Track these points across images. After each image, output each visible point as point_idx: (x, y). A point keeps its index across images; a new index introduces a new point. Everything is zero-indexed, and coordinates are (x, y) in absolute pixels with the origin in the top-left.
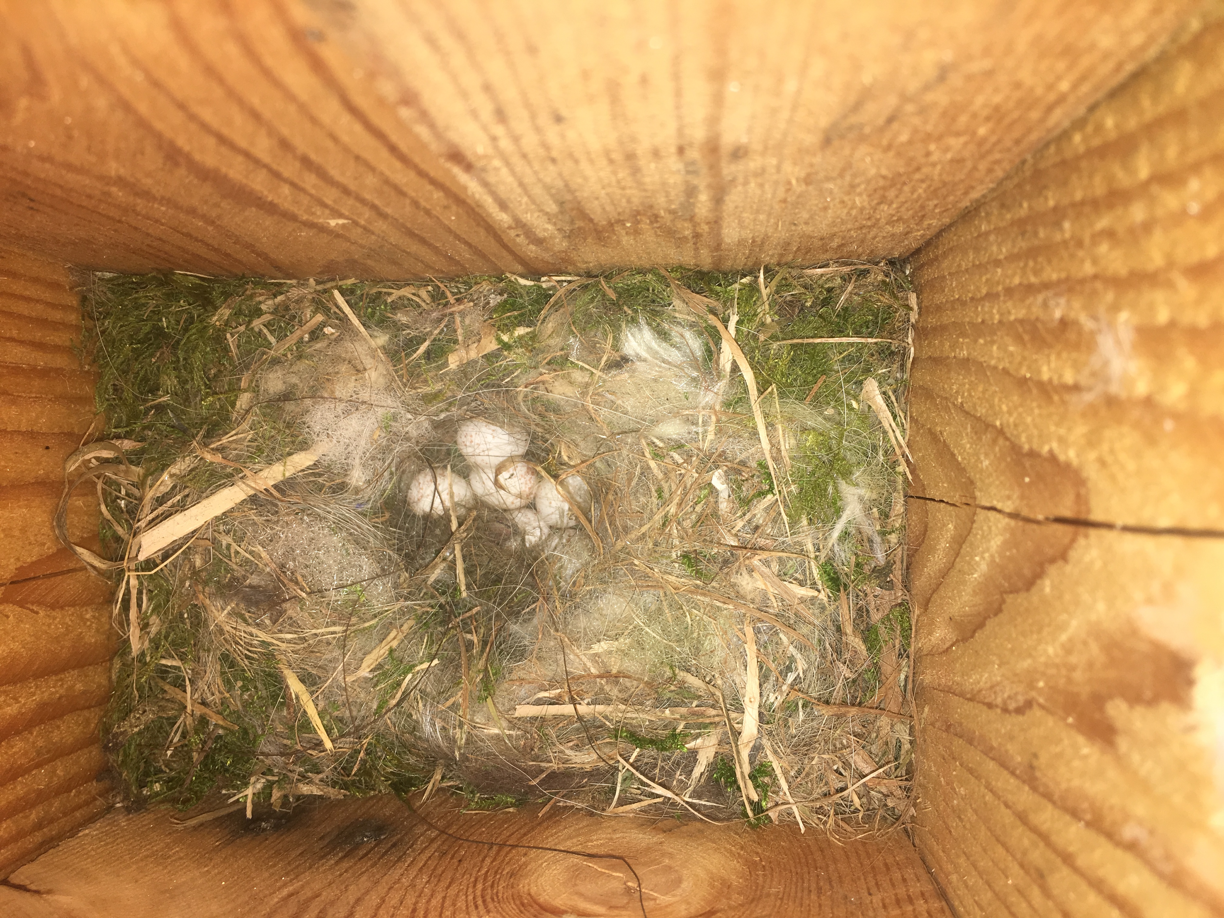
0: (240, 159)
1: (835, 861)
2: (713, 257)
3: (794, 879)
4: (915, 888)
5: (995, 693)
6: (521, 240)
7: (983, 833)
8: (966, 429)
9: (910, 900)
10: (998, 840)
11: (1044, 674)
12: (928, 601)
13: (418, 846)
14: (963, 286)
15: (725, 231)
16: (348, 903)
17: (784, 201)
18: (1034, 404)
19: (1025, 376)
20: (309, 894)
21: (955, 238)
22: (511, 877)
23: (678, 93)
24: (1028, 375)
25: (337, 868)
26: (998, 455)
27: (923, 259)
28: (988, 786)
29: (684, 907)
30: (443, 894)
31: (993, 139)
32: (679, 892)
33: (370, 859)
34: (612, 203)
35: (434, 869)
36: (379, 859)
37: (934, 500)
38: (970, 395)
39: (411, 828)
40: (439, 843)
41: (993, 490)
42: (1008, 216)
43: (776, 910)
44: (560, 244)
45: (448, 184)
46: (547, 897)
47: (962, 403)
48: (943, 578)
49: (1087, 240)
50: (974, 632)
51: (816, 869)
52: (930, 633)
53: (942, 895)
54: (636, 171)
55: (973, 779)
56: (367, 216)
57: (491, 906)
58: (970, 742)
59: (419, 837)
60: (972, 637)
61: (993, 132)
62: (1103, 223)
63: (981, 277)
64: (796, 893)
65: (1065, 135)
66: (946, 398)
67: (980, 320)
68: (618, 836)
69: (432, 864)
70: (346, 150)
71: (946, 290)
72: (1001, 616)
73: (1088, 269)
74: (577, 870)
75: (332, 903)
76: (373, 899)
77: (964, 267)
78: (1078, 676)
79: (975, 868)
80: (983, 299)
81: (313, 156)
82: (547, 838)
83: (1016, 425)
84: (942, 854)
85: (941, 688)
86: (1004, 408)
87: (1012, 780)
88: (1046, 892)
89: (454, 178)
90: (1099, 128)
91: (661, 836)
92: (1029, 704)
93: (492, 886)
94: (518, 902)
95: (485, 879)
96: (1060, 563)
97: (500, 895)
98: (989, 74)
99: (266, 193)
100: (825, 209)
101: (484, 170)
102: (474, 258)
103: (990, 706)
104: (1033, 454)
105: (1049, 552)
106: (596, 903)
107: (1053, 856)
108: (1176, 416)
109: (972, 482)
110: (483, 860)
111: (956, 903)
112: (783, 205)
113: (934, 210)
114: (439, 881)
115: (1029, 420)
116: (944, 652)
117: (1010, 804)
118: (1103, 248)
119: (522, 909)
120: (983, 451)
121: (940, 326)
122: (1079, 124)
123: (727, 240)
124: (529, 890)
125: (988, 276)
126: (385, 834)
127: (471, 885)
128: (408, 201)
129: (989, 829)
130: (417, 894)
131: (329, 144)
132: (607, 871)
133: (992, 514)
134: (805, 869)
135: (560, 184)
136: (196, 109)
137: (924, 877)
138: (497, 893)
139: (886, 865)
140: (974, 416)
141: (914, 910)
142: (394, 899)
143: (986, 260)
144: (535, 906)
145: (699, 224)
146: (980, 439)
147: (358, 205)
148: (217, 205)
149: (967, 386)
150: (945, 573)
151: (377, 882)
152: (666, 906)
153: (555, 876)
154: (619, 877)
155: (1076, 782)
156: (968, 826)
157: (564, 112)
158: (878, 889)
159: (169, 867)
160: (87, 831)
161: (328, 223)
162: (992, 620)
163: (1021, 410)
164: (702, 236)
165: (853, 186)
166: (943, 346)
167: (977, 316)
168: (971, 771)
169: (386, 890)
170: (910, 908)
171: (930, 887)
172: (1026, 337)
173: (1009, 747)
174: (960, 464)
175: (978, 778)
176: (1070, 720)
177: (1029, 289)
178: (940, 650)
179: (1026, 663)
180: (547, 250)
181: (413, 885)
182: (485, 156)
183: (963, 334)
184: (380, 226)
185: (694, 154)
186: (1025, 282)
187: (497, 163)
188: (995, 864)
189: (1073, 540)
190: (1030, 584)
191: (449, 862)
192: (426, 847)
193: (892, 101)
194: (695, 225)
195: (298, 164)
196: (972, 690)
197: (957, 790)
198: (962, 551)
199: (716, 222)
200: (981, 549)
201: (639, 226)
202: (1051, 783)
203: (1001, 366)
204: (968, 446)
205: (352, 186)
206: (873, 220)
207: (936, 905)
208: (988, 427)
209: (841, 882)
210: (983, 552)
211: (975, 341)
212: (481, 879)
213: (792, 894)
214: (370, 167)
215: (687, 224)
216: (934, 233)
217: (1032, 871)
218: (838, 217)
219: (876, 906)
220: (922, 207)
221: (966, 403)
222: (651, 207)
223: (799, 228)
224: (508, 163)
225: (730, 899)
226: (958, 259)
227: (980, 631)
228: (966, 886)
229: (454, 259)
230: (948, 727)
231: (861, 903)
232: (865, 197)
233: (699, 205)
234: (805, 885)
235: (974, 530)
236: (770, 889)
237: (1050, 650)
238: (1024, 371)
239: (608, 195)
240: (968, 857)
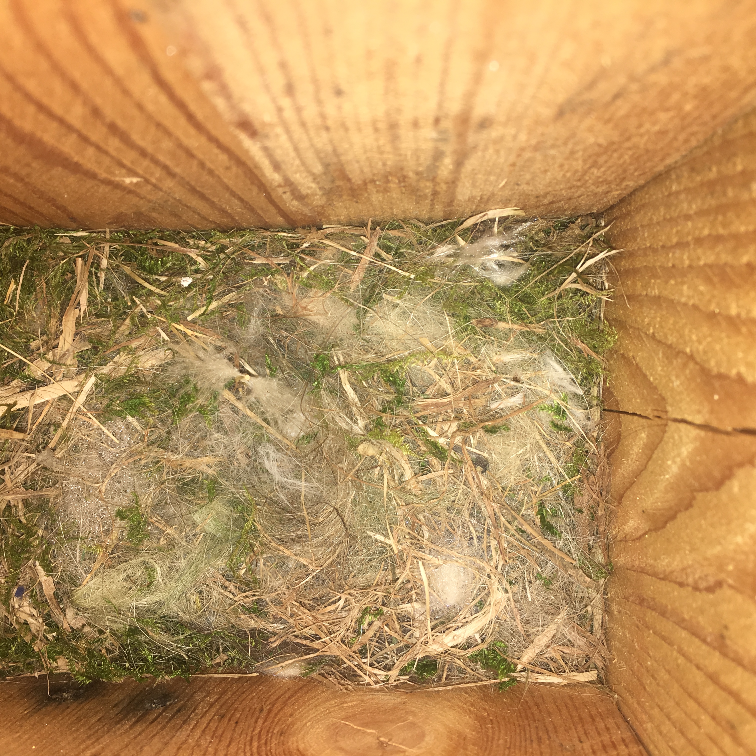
0: (55, 125)
1: (549, 714)
2: (445, 211)
3: (518, 731)
4: (617, 735)
5: (687, 574)
6: (287, 197)
7: (676, 690)
8: (657, 354)
9: (614, 746)
10: (690, 696)
11: (733, 559)
12: (621, 497)
13: (199, 711)
14: (654, 237)
15: (459, 190)
17: (513, 165)
18: (723, 335)
19: (714, 312)
21: (647, 196)
22: (281, 735)
23: (445, 72)
24: (717, 311)
25: (131, 732)
26: (688, 376)
27: (616, 213)
28: (680, 651)
30: (225, 752)
31: (696, 114)
32: (423, 744)
33: (159, 723)
34: (371, 166)
35: (215, 732)
36: (167, 723)
37: (627, 413)
38: (661, 326)
39: (192, 696)
40: (217, 707)
41: (684, 406)
42: (698, 179)
44: (319, 200)
45: (233, 147)
47: (653, 333)
48: (636, 478)
50: (666, 523)
51: (535, 721)
52: (625, 523)
53: (639, 740)
54: (395, 138)
55: (666, 645)
56: (157, 175)
58: (663, 614)
59: (200, 703)
60: (664, 527)
61: (696, 108)
63: (672, 228)
64: (521, 742)
66: (638, 329)
67: (670, 265)
68: (368, 698)
69: (213, 725)
70: (149, 117)
71: (638, 239)
72: (691, 510)
74: (336, 728)
77: (655, 221)
79: (669, 718)
80: (673, 247)
81: (120, 123)
82: (308, 700)
83: (705, 352)
84: (635, 705)
85: (634, 569)
86: (694, 337)
87: (704, 647)
88: (737, 741)
89: (239, 143)
91: (404, 697)
92: (719, 584)
93: (266, 744)
95: (259, 738)
96: (748, 467)
97: (273, 751)
98: (706, 59)
99: (73, 154)
100: (546, 171)
101: (266, 136)
102: (244, 211)
103: (681, 585)
104: (721, 377)
105: (738, 458)
107: (743, 711)
109: (663, 399)
110: (256, 722)
111: (651, 747)
112: (512, 168)
113: (634, 172)
114: (220, 741)
115: (718, 347)
116: (637, 539)
117: (702, 666)
120: (674, 372)
121: (633, 269)
123: (460, 197)
124: (297, 746)
125: (679, 228)
126: (170, 700)
127: (248, 744)
128: (195, 163)
129: (681, 686)
131: (135, 112)
132: (361, 729)
133: (682, 426)
134: (526, 721)
135: (329, 149)
136: (22, 80)
137: (623, 725)
138: (271, 749)
139: (591, 716)
140: (665, 344)
143: (676, 215)
145: (439, 184)
146: (671, 363)
147: (152, 165)
148: (28, 165)
149: (658, 319)
150: (638, 474)
151: (166, 744)
153: (318, 734)
154: (372, 733)
156: (661, 683)
157: (344, 87)
158: (587, 737)
161: (124, 181)
162: (683, 513)
163: (709, 339)
164: (439, 193)
165: (572, 153)
166: (636, 286)
167: (668, 262)
168: (664, 638)
169: (175, 750)
170: (615, 753)
171: (629, 734)
172: (716, 279)
173: (700, 619)
174: (652, 383)
175: (671, 644)
177: (717, 239)
178: (633, 538)
179: (717, 550)
180: (307, 205)
181: (198, 745)
182: (271, 125)
183: (655, 276)
184: (169, 183)
185: (447, 124)
186: (714, 233)
187: (279, 130)
188: (687, 715)
190: (719, 484)
191: (228, 724)
192: (207, 711)
193: (622, 80)
194: (436, 184)
195: (105, 130)
196: (665, 571)
197: (651, 654)
198: (654, 456)
199: (453, 182)
200: (672, 454)
201: (389, 185)
202: (741, 651)
203: (691, 303)
204: (660, 368)
205: (150, 149)
206: (583, 181)
207: (635, 749)
208: (678, 353)
209: (556, 732)
210: (674, 457)
211: (666, 282)
212: (255, 738)
213: (518, 744)
214: (168, 133)
215: (429, 184)
216: (629, 192)
217: (724, 723)
218: (555, 178)
219: (587, 752)
220: (625, 171)
221: (658, 333)
222: (402, 169)
223: (521, 188)
224: (288, 131)
225: (467, 749)
226: (649, 214)
227: (671, 523)
228: (661, 733)
229: (227, 212)
230: (642, 601)
231: (574, 750)
232: (580, 162)
233: (443, 168)
234: (527, 736)
235: (665, 439)
236: (499, 740)
237: (739, 539)
238: (713, 307)
239: (368, 158)
240: (662, 709)
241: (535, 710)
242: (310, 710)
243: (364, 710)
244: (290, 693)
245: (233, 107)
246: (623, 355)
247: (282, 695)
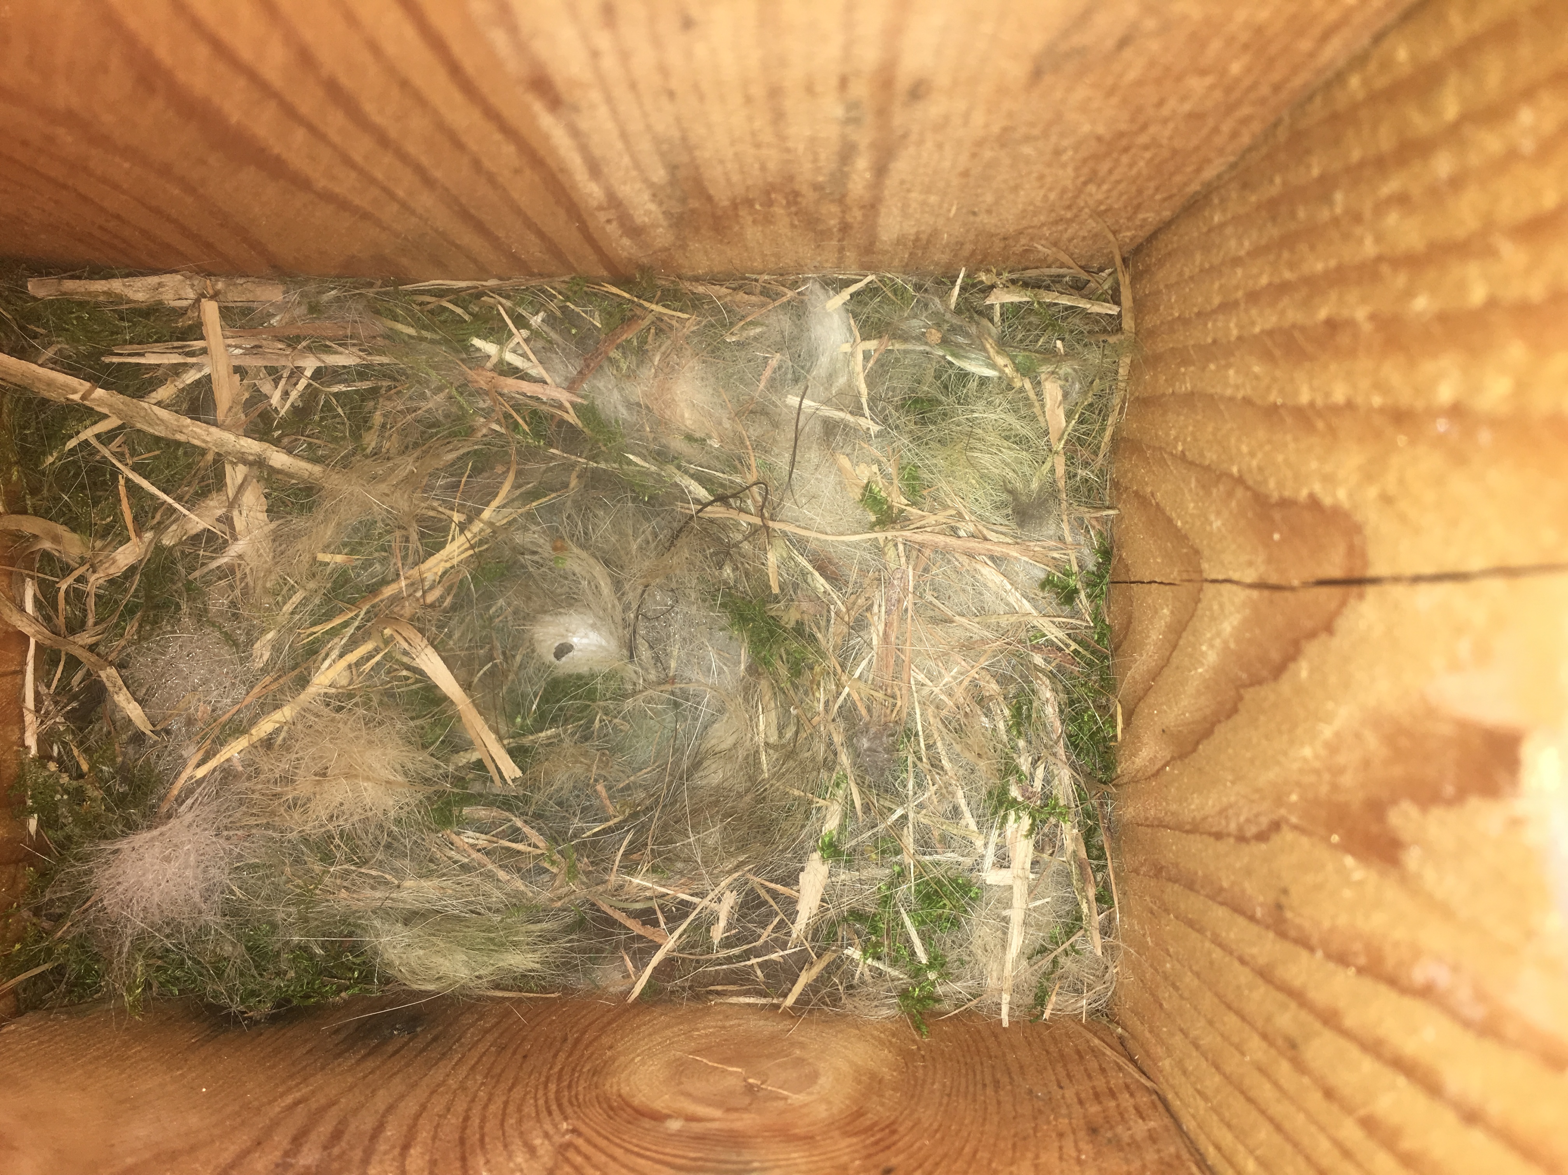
0: (241, 82)
1: (1013, 1048)
3: (963, 1071)
4: (1117, 1079)
5: (1226, 817)
6: (613, 229)
7: (1208, 1001)
8: (1189, 483)
9: (1112, 1094)
10: (1229, 1007)
11: (1298, 784)
13: (467, 1039)
14: (1185, 301)
15: (881, 221)
16: (376, 1112)
17: (965, 174)
18: (1289, 437)
19: (1275, 404)
20: (323, 1101)
21: (1175, 238)
22: (594, 1075)
24: (1279, 401)
25: (358, 1069)
26: (1235, 511)
28: (1216, 940)
29: (824, 1107)
30: (504, 1098)
31: (1247, 82)
32: (816, 1089)
33: (403, 1057)
34: (741, 170)
35: (491, 1068)
36: (416, 1056)
37: (1143, 583)
38: (1195, 439)
40: (496, 1035)
41: (1227, 558)
42: (1253, 199)
43: (942, 1109)
44: (663, 236)
45: (524, 131)
46: (644, 1099)
47: (1183, 452)
48: (1153, 680)
49: (1367, 213)
50: (1198, 743)
51: (991, 1058)
52: (1135, 754)
54: (778, 117)
55: (1193, 934)
56: (407, 183)
57: (569, 1111)
58: (1190, 886)
59: (468, 1029)
60: (1194, 750)
61: (1248, 70)
62: (1391, 186)
63: (1212, 283)
64: (967, 1087)
65: (1340, 77)
66: (1161, 448)
67: (1209, 340)
68: (732, 1023)
69: (487, 1061)
70: (390, 69)
71: (1162, 308)
72: (1235, 718)
73: (1369, 248)
74: (681, 1065)
75: (355, 1111)
76: (410, 1106)
77: (1187, 276)
78: (1347, 780)
79: (1197, 1047)
80: (1214, 312)
81: (344, 80)
82: (639, 1027)
83: (1260, 469)
84: (1148, 1035)
85: (1148, 822)
86: (1245, 449)
87: (1250, 928)
88: (1300, 1066)
89: (534, 122)
90: (1386, 64)
92: (1276, 826)
93: (569, 1086)
94: (605, 1106)
95: (560, 1079)
96: (1323, 637)
97: (581, 1097)
99: (271, 141)
100: (1016, 189)
101: (576, 109)
103: (1218, 836)
104: (1285, 503)
105: (1308, 624)
106: (710, 1105)
107: (1309, 1019)
108: (1495, 423)
109: (1197, 552)
110: (555, 1056)
111: (1170, 1095)
112: (963, 181)
113: (1154, 195)
114: (498, 1082)
115: (1280, 458)
116: (1153, 775)
117: (1247, 958)
118: (1392, 219)
119: (611, 1113)
120: (1213, 508)
121: (1153, 356)
122: (1359, 61)
123: (884, 237)
124: (619, 1090)
125: (1223, 281)
126: (422, 1025)
127: (541, 1087)
128: (466, 159)
129: (1217, 995)
130: (468, 1099)
131: (367, 58)
132: (720, 1066)
133: (1224, 588)
134: (977, 1058)
135: (676, 134)
138: (577, 1094)
139: (1078, 1052)
140: (1201, 466)
141: (1118, 1106)
142: (438, 1105)
143: (1220, 260)
144: (629, 1110)
145: (850, 208)
146: (1208, 493)
147: (398, 164)
148: (201, 161)
149: (1191, 428)
150: (1156, 674)
151: (413, 1086)
152: (801, 1107)
153: (652, 1073)
154: (736, 1072)
155: (1343, 920)
156: (1186, 994)
157: (695, 12)
158: (1071, 1081)
159: (128, 1071)
160: (13, 1027)
162: (1223, 725)
163: (1267, 448)
164: (851, 228)
165: (1058, 152)
167: (1206, 337)
168: (1191, 924)
169: (426, 1095)
170: (1112, 1104)
172: (1277, 353)
173: (1247, 885)
174: (1179, 530)
175: (1201, 931)
176: (1335, 838)
177: (1282, 289)
179: (1272, 774)
180: (644, 245)
181: (463, 1088)
182: (583, 85)
183: (1186, 362)
184: (425, 200)
185: (860, 90)
186: (1277, 280)
187: (595, 95)
188: (1225, 1038)
189: (1343, 603)
190: (1279, 670)
191: (510, 1058)
192: (479, 1040)
193: (1130, 9)
194: (845, 209)
195: (320, 93)
196: (1194, 818)
197: (1171, 950)
198: (1181, 642)
199: (873, 206)
200: (1208, 635)
201: (772, 209)
202: (1307, 925)
203: (1240, 395)
204: (1192, 505)
205: (393, 133)
206: (1075, 211)
207: (1145, 1099)
208: (1219, 477)
209: (1023, 1074)
210: (1212, 639)
211: (1204, 369)
212: (554, 1079)
213: (962, 1089)
214: (421, 101)
215: (834, 209)
216: (1148, 234)
217: (1280, 1042)
218: (1031, 203)
219: (1069, 1101)
220: (1140, 192)
221: (1190, 450)
222: (791, 178)
223: (978, 219)
224: (609, 99)
225: (882, 1096)
226: (1178, 266)
227: (1205, 742)
228: (1185, 1072)
229: (520, 259)
230: (1158, 871)
231: (1050, 1099)
232: (1070, 171)
233: (855, 177)
234: (978, 1077)
235: (1199, 612)
236: (933, 1083)
237: (1307, 752)
238: (1274, 397)
239: (736, 154)
240: (1186, 1035)
241: (991, 1042)
242: (640, 1040)
243: (726, 1040)
244: (610, 1015)
245: (521, 46)
246: (1136, 493)
247: (598, 1019)
